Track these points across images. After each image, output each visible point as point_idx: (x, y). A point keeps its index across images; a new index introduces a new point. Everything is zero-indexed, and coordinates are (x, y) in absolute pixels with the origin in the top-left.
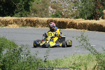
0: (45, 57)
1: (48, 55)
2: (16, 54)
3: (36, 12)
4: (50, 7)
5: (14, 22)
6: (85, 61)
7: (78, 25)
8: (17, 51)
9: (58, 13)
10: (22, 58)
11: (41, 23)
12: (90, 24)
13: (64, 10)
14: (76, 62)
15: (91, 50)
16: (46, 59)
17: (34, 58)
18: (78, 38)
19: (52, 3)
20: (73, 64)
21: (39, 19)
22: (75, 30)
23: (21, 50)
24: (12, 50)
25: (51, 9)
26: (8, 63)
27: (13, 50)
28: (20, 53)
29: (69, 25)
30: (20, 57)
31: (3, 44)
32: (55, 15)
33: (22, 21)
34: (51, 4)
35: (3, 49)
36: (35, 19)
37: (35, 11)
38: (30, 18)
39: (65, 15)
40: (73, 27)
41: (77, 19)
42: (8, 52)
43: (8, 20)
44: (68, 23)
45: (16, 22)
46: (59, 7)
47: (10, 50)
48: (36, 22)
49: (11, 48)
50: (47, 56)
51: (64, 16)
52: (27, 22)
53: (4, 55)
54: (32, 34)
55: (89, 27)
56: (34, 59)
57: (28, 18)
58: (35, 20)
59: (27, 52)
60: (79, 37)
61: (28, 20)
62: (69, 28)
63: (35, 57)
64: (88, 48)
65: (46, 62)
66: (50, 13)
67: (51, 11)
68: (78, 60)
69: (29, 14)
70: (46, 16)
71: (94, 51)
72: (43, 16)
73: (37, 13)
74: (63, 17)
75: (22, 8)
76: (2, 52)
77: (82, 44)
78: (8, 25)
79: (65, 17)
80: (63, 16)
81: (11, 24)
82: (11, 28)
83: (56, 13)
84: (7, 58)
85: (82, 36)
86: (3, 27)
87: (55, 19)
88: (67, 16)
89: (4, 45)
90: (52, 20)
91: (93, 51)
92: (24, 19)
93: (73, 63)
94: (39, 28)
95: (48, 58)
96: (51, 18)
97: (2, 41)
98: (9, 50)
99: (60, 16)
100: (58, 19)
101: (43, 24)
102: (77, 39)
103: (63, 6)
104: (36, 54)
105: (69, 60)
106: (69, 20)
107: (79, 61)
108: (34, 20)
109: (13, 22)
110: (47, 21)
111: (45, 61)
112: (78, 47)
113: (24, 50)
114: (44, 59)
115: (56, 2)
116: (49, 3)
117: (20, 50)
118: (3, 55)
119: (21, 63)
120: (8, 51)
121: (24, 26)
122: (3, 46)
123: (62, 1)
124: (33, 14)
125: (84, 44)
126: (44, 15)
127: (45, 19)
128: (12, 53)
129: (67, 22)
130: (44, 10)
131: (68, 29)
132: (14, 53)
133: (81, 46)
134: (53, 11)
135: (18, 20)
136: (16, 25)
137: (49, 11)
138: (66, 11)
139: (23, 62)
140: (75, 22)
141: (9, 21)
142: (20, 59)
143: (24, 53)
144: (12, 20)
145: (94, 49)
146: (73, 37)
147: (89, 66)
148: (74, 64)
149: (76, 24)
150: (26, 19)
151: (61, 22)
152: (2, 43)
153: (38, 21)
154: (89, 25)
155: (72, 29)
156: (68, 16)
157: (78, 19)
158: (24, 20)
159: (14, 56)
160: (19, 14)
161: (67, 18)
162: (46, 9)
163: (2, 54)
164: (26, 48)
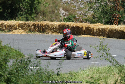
0: (57, 69)
1: (61, 66)
4: (61, 9)
5: (20, 27)
6: (105, 75)
8: (25, 62)
9: (71, 16)
10: (31, 70)
11: (52, 28)
12: (109, 30)
13: (78, 12)
14: (95, 76)
15: (113, 62)
16: (58, 72)
19: (63, 3)
20: (90, 78)
21: (50, 23)
22: (92, 36)
23: (30, 61)
24: (19, 60)
25: (63, 11)
27: (21, 61)
28: (28, 64)
29: (84, 30)
30: (29, 69)
32: (67, 18)
33: (29, 26)
34: (63, 5)
35: (8, 59)
36: (44, 23)
37: (44, 14)
38: (39, 22)
39: (79, 18)
40: (90, 34)
41: (94, 24)
42: (15, 63)
43: (12, 24)
44: (83, 29)
45: (21, 27)
46: (72, 9)
47: (17, 61)
48: (45, 27)
49: (17, 59)
50: (60, 68)
51: (78, 20)
52: (35, 27)
54: (40, 41)
55: (109, 34)
56: (46, 71)
57: (36, 22)
58: (45, 25)
60: (98, 46)
61: (36, 25)
62: (85, 34)
63: (46, 69)
64: (108, 59)
65: (59, 75)
66: (61, 16)
67: (62, 13)
68: (96, 73)
69: (36, 17)
70: (57, 19)
72: (53, 19)
73: (45, 16)
74: (77, 21)
77: (101, 55)
78: (12, 30)
79: (79, 20)
80: (77, 20)
82: (16, 34)
83: (68, 16)
85: (101, 44)
86: (6, 32)
87: (68, 23)
88: (81, 20)
90: (65, 25)
91: (115, 62)
92: (31, 23)
93: (90, 76)
94: (49, 34)
95: (61, 70)
96: (63, 23)
98: (15, 61)
99: (73, 19)
100: (72, 24)
101: (53, 30)
102: (95, 48)
103: (77, 7)
106: (84, 25)
108: (44, 25)
109: (18, 26)
110: (59, 26)
112: (96, 58)
113: (33, 61)
114: (56, 72)
115: (68, 3)
116: (60, 4)
117: (28, 61)
120: (14, 62)
121: (31, 32)
122: (8, 57)
123: (76, 2)
124: (41, 17)
125: (104, 55)
126: (55, 19)
127: (57, 24)
129: (83, 27)
130: (53, 12)
131: (83, 35)
132: (22, 64)
134: (65, 13)
135: (24, 24)
136: (22, 30)
137: (60, 13)
138: (80, 14)
140: (92, 27)
141: (13, 26)
143: (33, 64)
144: (17, 24)
145: (115, 60)
146: (91, 47)
147: (110, 80)
148: (92, 77)
149: (93, 31)
150: (34, 24)
151: (76, 27)
153: (48, 26)
154: (108, 31)
155: (89, 36)
156: (83, 19)
157: (96, 24)
158: (31, 25)
160: (25, 17)
161: (82, 22)
162: (56, 11)
163: (8, 66)
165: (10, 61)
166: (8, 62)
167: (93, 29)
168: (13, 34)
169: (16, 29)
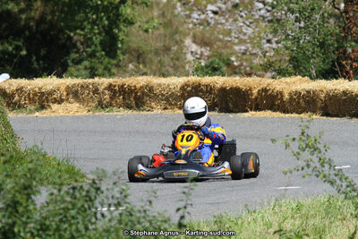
0: (178, 210)
1: (189, 202)
2: (79, 205)
3: (141, 59)
4: (188, 41)
5: (71, 96)
6: (317, 221)
7: (286, 96)
8: (84, 193)
9: (217, 60)
10: (103, 215)
11: (163, 95)
12: (328, 94)
13: (237, 48)
14: (288, 226)
15: (338, 182)
16: (182, 217)
17: (143, 214)
18: (290, 142)
19: (195, 25)
20: (275, 232)
21: (156, 81)
22: (278, 114)
23: (98, 189)
24: (65, 188)
25: (194, 47)
26: (54, 234)
27: (71, 191)
28: (93, 197)
29: (256, 98)
30: (96, 213)
31: (35, 170)
32: (207, 67)
33: (96, 91)
34: (192, 29)
35: (36, 187)
36: (140, 81)
37: (139, 57)
38: (124, 80)
39: (241, 65)
40: (272, 108)
41: (283, 79)
42: (53, 197)
43: (49, 88)
44: (252, 94)
45: (74, 94)
46: (220, 40)
47: (60, 190)
48: (143, 93)
49: (62, 184)
50: (185, 207)
51: (237, 70)
52: (114, 95)
53: (38, 209)
54: (130, 132)
55: (326, 105)
56: (144, 217)
57: (117, 81)
58: (141, 87)
59: (118, 195)
60: (294, 139)
61: (117, 88)
62: (258, 108)
63: (145, 211)
64: (325, 176)
65: (185, 226)
66: (189, 62)
67: (192, 52)
68: (292, 217)
69: (118, 66)
70: (178, 70)
71: (348, 186)
72: (167, 71)
73: (144, 63)
74: (236, 73)
75: (93, 47)
76: (33, 197)
77: (305, 164)
78: (49, 106)
79: (243, 71)
80: (234, 71)
81: (59, 103)
82: (61, 116)
83: (210, 60)
84: (51, 219)
85: (303, 133)
86: (31, 112)
87: (207, 80)
88: (248, 69)
89: (40, 173)
90: (200, 84)
91: (344, 184)
92: (103, 82)
93: (276, 227)
94: (155, 111)
95: (188, 213)
96: (193, 79)
97: (32, 162)
98: (55, 191)
99: (224, 69)
100: (219, 81)
101: (167, 99)
102: (287, 146)
103: (233, 34)
104: (150, 202)
105: (263, 217)
106: (255, 83)
107: (298, 222)
108: (138, 86)
109: (65, 93)
110: (183, 88)
111: (181, 225)
112: (291, 172)
113: (108, 189)
114: (175, 219)
115: (209, 24)
116: (186, 26)
117: (93, 190)
118: (35, 209)
119: (97, 235)
120: (52, 194)
121: (103, 108)
122: (35, 179)
123: (231, 20)
124: (131, 66)
125: (311, 163)
126: (170, 69)
127: (176, 82)
128: (68, 199)
129: (250, 89)
130: (167, 49)
131: (253, 112)
132: (75, 198)
133: (303, 169)
134: (199, 52)
135: (82, 86)
136: (77, 105)
137: (185, 54)
138: (244, 54)
139: (107, 231)
140: (278, 88)
141: (51, 93)
142: (93, 220)
143: (107, 198)
144: (63, 88)
145: (346, 179)
146: (273, 141)
147: (331, 237)
148: (281, 230)
149: (282, 96)
150: (111, 85)
151: (231, 89)
152: (30, 166)
153: (151, 89)
154: (325, 97)
155: (268, 113)
156: (251, 68)
157: (288, 79)
158: (103, 87)
159: (73, 209)
160: (86, 68)
161: (249, 75)
162: (175, 48)
163: (35, 205)
164: (115, 183)
165: (39, 192)
166: (35, 195)
167: (281, 93)
168: (53, 115)
169: (60, 101)
